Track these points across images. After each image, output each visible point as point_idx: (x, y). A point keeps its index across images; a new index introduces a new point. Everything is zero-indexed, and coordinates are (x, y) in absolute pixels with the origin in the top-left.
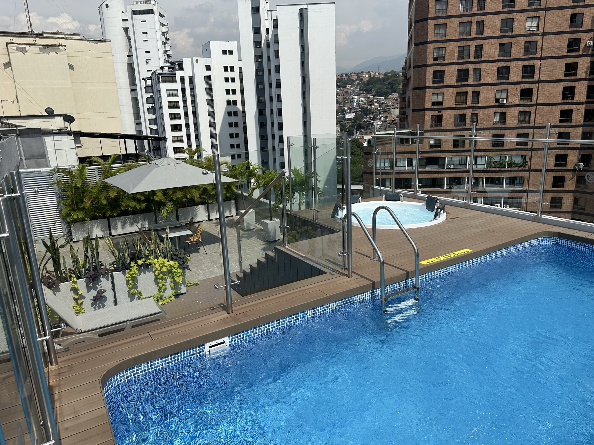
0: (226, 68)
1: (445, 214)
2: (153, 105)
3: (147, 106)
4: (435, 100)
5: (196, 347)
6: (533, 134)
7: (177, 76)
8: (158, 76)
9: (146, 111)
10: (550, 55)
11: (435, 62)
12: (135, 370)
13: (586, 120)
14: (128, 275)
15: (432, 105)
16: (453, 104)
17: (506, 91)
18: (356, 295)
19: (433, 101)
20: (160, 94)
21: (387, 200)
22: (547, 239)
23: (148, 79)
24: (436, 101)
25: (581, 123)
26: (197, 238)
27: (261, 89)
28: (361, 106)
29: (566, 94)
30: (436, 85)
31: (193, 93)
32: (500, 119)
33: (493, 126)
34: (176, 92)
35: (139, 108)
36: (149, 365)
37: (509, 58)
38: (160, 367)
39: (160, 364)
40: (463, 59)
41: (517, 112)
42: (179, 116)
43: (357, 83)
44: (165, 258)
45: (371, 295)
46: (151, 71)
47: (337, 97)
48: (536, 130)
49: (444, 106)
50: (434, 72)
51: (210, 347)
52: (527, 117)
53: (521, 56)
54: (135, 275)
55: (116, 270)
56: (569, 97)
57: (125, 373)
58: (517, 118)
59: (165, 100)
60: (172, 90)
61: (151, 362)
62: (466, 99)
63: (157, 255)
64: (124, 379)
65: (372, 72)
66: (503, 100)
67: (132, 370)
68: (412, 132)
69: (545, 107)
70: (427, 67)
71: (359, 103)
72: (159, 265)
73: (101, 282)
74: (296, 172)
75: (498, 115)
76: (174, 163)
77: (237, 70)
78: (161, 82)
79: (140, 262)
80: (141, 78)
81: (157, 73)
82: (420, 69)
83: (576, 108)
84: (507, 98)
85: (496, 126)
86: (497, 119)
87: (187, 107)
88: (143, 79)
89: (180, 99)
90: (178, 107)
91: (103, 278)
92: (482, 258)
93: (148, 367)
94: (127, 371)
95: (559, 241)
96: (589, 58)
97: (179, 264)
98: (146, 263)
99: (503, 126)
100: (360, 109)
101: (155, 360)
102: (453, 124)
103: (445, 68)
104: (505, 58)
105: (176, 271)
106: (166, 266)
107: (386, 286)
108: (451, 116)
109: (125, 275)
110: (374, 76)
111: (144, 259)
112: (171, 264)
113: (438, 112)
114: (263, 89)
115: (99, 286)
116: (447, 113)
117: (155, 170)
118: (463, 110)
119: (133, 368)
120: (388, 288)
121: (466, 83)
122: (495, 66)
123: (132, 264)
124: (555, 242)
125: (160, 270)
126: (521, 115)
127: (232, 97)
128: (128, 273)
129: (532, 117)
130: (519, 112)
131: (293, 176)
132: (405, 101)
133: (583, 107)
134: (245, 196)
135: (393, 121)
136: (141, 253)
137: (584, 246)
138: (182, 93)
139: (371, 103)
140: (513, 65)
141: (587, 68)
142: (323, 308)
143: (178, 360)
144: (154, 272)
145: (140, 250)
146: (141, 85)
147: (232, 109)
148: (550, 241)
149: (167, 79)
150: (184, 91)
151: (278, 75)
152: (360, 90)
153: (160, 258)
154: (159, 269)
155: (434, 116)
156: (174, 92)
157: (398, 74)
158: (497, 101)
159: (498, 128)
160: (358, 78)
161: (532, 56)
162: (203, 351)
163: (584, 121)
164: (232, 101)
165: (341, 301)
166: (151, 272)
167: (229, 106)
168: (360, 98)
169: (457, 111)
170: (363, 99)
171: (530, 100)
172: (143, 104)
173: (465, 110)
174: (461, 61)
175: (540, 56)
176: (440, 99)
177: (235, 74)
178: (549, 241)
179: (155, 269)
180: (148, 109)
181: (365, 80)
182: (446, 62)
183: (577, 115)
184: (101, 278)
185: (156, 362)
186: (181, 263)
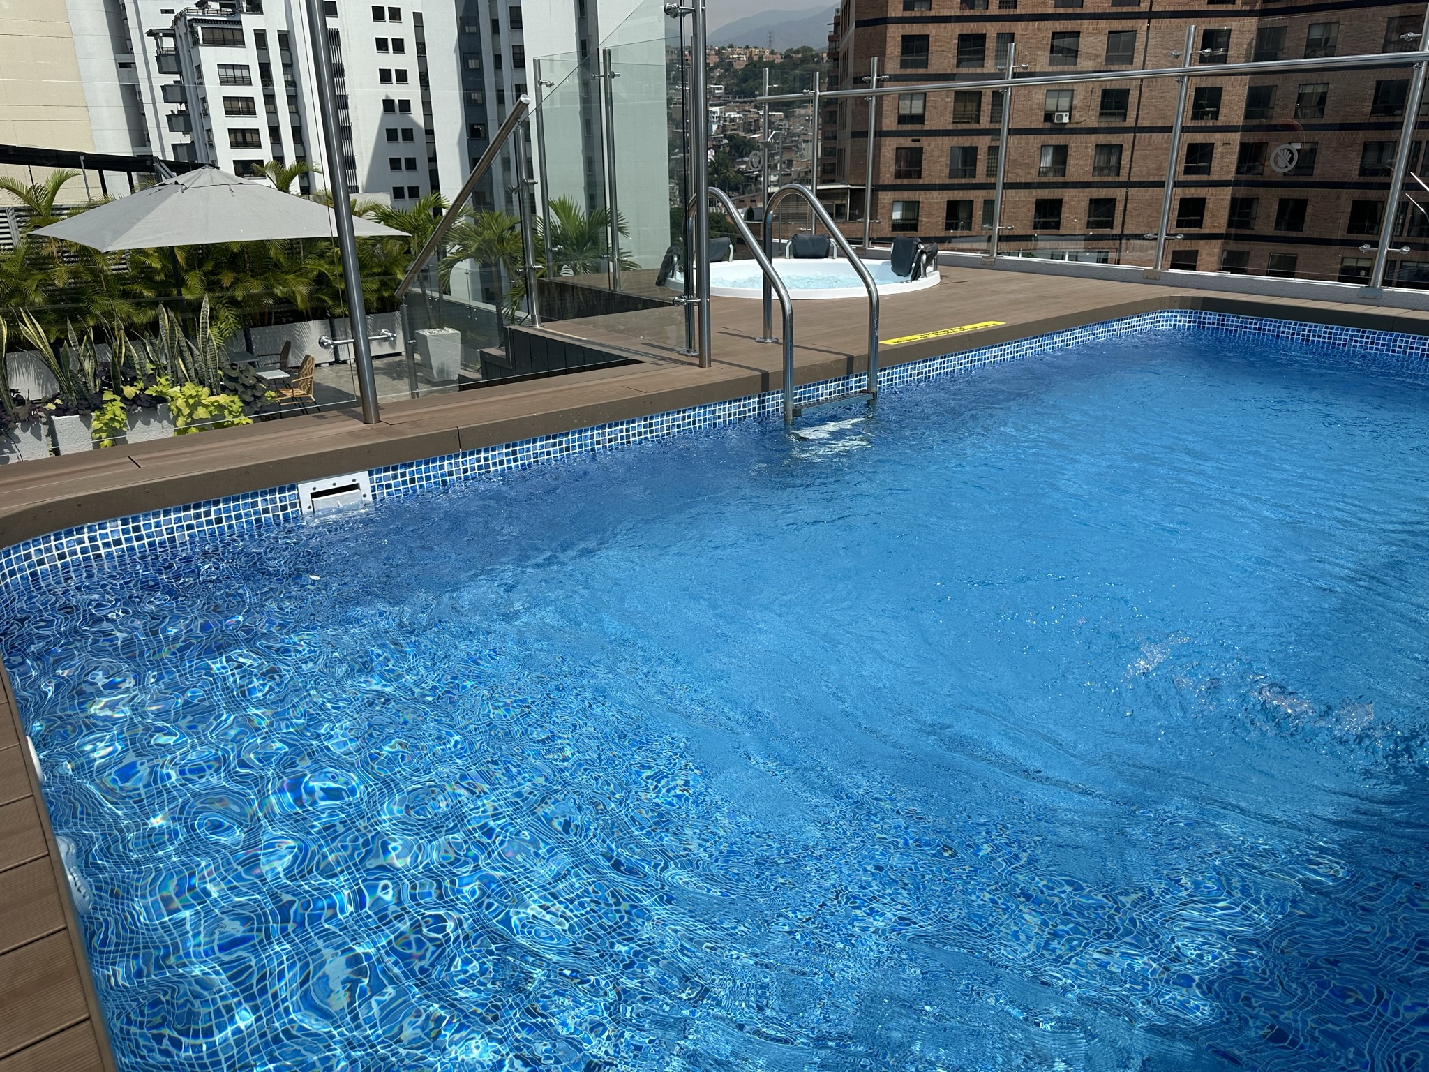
0: (378, 13)
1: (937, 273)
2: (183, 107)
3: (166, 109)
4: (905, 110)
5: (272, 491)
6: (1126, 199)
7: (245, 26)
8: (192, 26)
9: (164, 123)
10: (1171, 9)
11: (908, 14)
12: (86, 536)
13: (1242, 170)
14: (96, 424)
15: (899, 122)
16: (946, 122)
17: (1070, 93)
18: (720, 404)
19: (902, 112)
20: (200, 76)
21: (795, 257)
22: (1176, 316)
23: (165, 35)
24: (907, 112)
25: (1230, 177)
26: (303, 392)
27: (472, 69)
28: (728, 133)
29: (1202, 106)
30: (909, 71)
31: (292, 76)
32: (1054, 161)
33: (1037, 180)
34: (245, 73)
35: (144, 114)
36: (130, 526)
37: (1078, 10)
38: (166, 536)
39: (163, 528)
40: (972, 7)
41: (1092, 146)
42: (255, 137)
43: (718, 72)
44: (202, 383)
45: (759, 408)
46: (172, 12)
47: (668, 108)
48: (1132, 191)
49: (928, 126)
50: (905, 38)
51: (314, 495)
52: (1114, 159)
53: (1105, 8)
54: (117, 425)
55: (61, 411)
56: (1206, 113)
57: (53, 543)
58: (1090, 162)
59: (215, 93)
60: (233, 67)
61: (135, 520)
62: (979, 110)
63: (180, 375)
64: (51, 559)
65: (756, 48)
66: (1062, 116)
67: (76, 537)
68: (851, 190)
69: (1154, 135)
70: (889, 26)
71: (724, 125)
72: (187, 402)
73: (19, 442)
74: (564, 208)
75: (1051, 151)
76: (229, 182)
77: (407, 17)
78: (201, 42)
79: (129, 391)
80: (145, 30)
81: (188, 18)
82: (870, 29)
83: (1222, 140)
84: (1070, 110)
85: (1045, 180)
86: (1046, 161)
87: (276, 112)
88: (151, 33)
89: (255, 91)
90: (251, 112)
91: (24, 430)
92: (1027, 344)
93: (125, 532)
94: (57, 538)
95: (1205, 318)
96: (1255, 20)
97: (243, 401)
98: (147, 392)
99: (1061, 179)
100: (726, 141)
101: (146, 515)
102: (947, 171)
103: (931, 30)
104: (1070, 10)
105: (236, 421)
106: (206, 406)
107: (797, 389)
108: (942, 151)
109: (88, 426)
110: (761, 57)
111: (141, 385)
112: (222, 402)
113: (914, 141)
114: (479, 71)
115: (13, 452)
116: (933, 144)
117: (175, 196)
118: (970, 138)
119: (80, 531)
120: (801, 394)
121: (979, 70)
122: (1046, 30)
123: (108, 396)
124: (1195, 322)
125: (190, 415)
126: (1100, 154)
127: (396, 92)
128: (98, 419)
129: (1125, 162)
130: (1097, 146)
131: (555, 219)
132: (835, 122)
133: (1236, 138)
134: (433, 298)
135: (806, 173)
136: (133, 368)
137: (1261, 324)
138: (262, 76)
139: (752, 127)
140: (1087, 29)
141: (1250, 44)
142: (634, 428)
143: (219, 521)
144: (173, 422)
145: (129, 358)
146: (145, 52)
147: (397, 122)
148: (1183, 320)
149: (218, 35)
150: (265, 69)
151: (517, 32)
152: (728, 91)
153: (188, 385)
154: (186, 411)
155: (904, 151)
156: (238, 73)
157: (817, 55)
158: (1048, 117)
159: (1049, 183)
160: (722, 60)
161: (1130, 9)
162: (293, 505)
163: (1238, 172)
164: (397, 102)
165: (681, 415)
166: (165, 423)
167: (390, 116)
168: (726, 111)
169: (956, 138)
170: (733, 115)
171: (1122, 118)
172: (154, 103)
173: (976, 138)
174: (968, 13)
175: (1148, 10)
176: (917, 108)
177: (404, 30)
178: (1180, 321)
179: (175, 411)
180: (169, 117)
181: (738, 66)
182: (932, 13)
183: (1223, 156)
184: (18, 432)
185: (152, 521)
186: (249, 398)
